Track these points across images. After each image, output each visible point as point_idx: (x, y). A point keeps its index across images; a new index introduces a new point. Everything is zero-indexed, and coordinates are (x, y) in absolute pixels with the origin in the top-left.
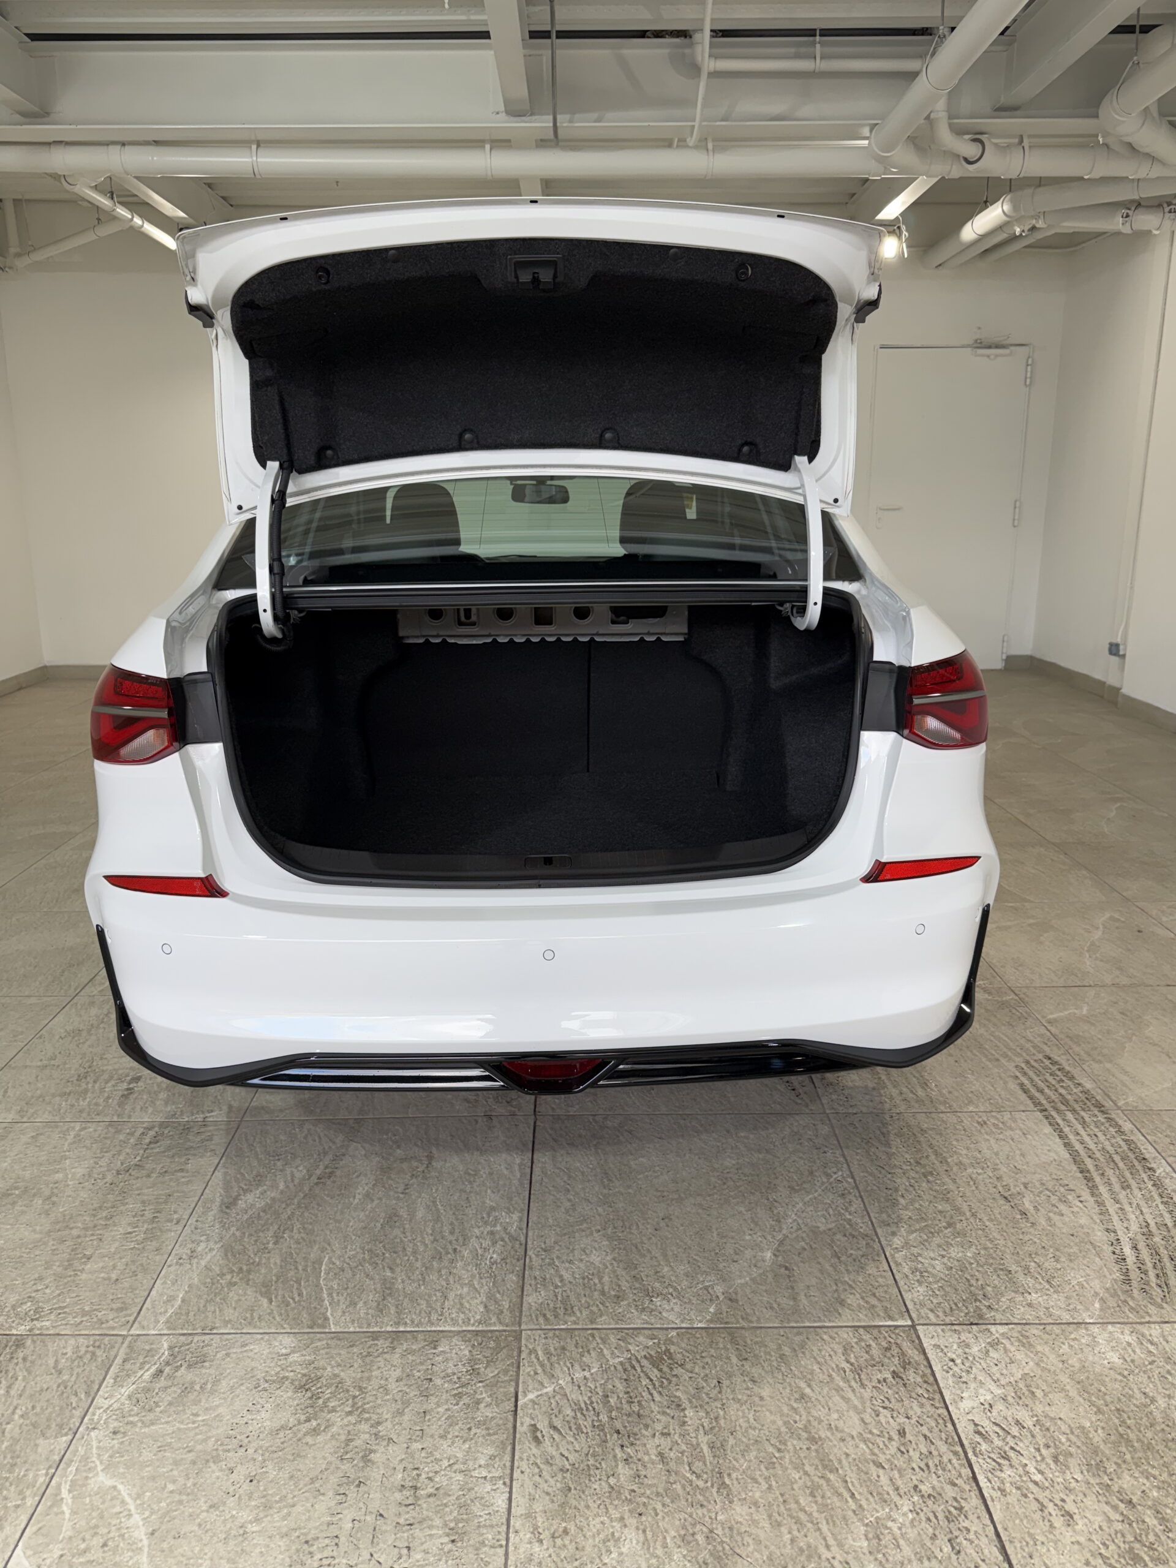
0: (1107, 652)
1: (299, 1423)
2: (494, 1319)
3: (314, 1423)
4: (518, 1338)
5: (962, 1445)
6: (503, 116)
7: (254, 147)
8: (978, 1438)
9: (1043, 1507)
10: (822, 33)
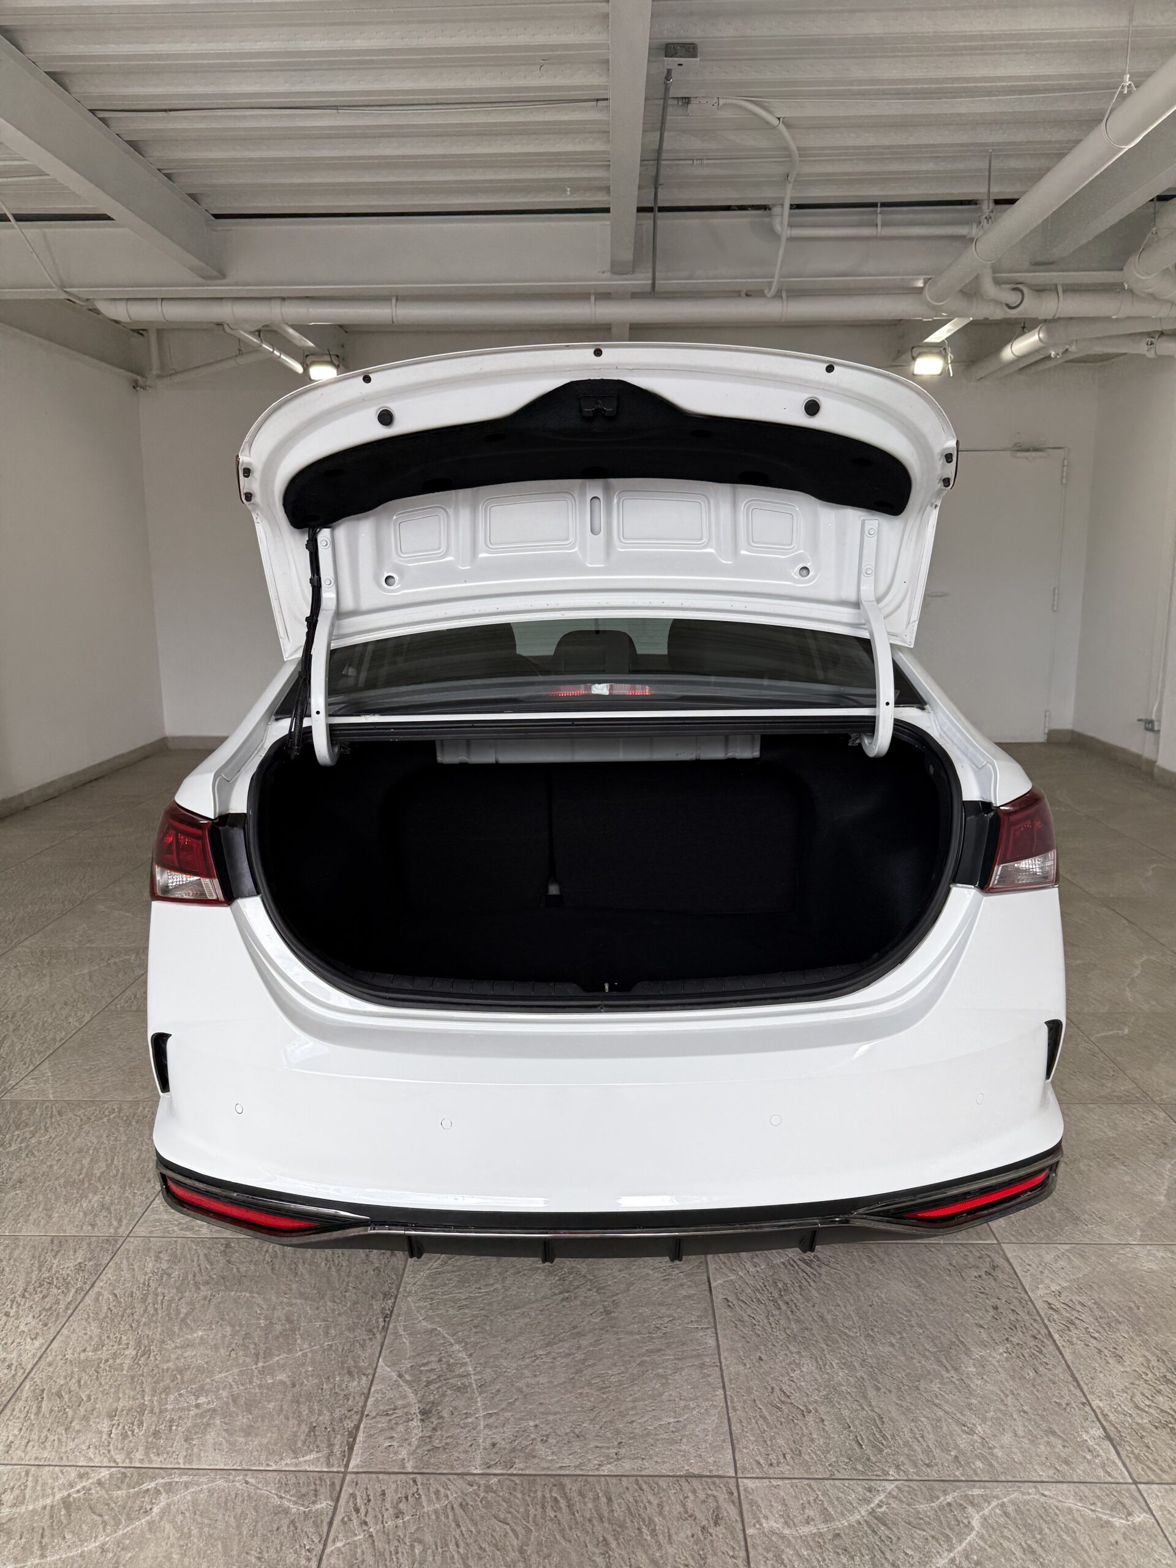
0: (1143, 728)
1: (555, 1294)
3: (567, 1295)
5: (1040, 1316)
6: (608, 275)
7: (394, 301)
8: (1051, 1312)
9: (1100, 1351)
10: (884, 205)
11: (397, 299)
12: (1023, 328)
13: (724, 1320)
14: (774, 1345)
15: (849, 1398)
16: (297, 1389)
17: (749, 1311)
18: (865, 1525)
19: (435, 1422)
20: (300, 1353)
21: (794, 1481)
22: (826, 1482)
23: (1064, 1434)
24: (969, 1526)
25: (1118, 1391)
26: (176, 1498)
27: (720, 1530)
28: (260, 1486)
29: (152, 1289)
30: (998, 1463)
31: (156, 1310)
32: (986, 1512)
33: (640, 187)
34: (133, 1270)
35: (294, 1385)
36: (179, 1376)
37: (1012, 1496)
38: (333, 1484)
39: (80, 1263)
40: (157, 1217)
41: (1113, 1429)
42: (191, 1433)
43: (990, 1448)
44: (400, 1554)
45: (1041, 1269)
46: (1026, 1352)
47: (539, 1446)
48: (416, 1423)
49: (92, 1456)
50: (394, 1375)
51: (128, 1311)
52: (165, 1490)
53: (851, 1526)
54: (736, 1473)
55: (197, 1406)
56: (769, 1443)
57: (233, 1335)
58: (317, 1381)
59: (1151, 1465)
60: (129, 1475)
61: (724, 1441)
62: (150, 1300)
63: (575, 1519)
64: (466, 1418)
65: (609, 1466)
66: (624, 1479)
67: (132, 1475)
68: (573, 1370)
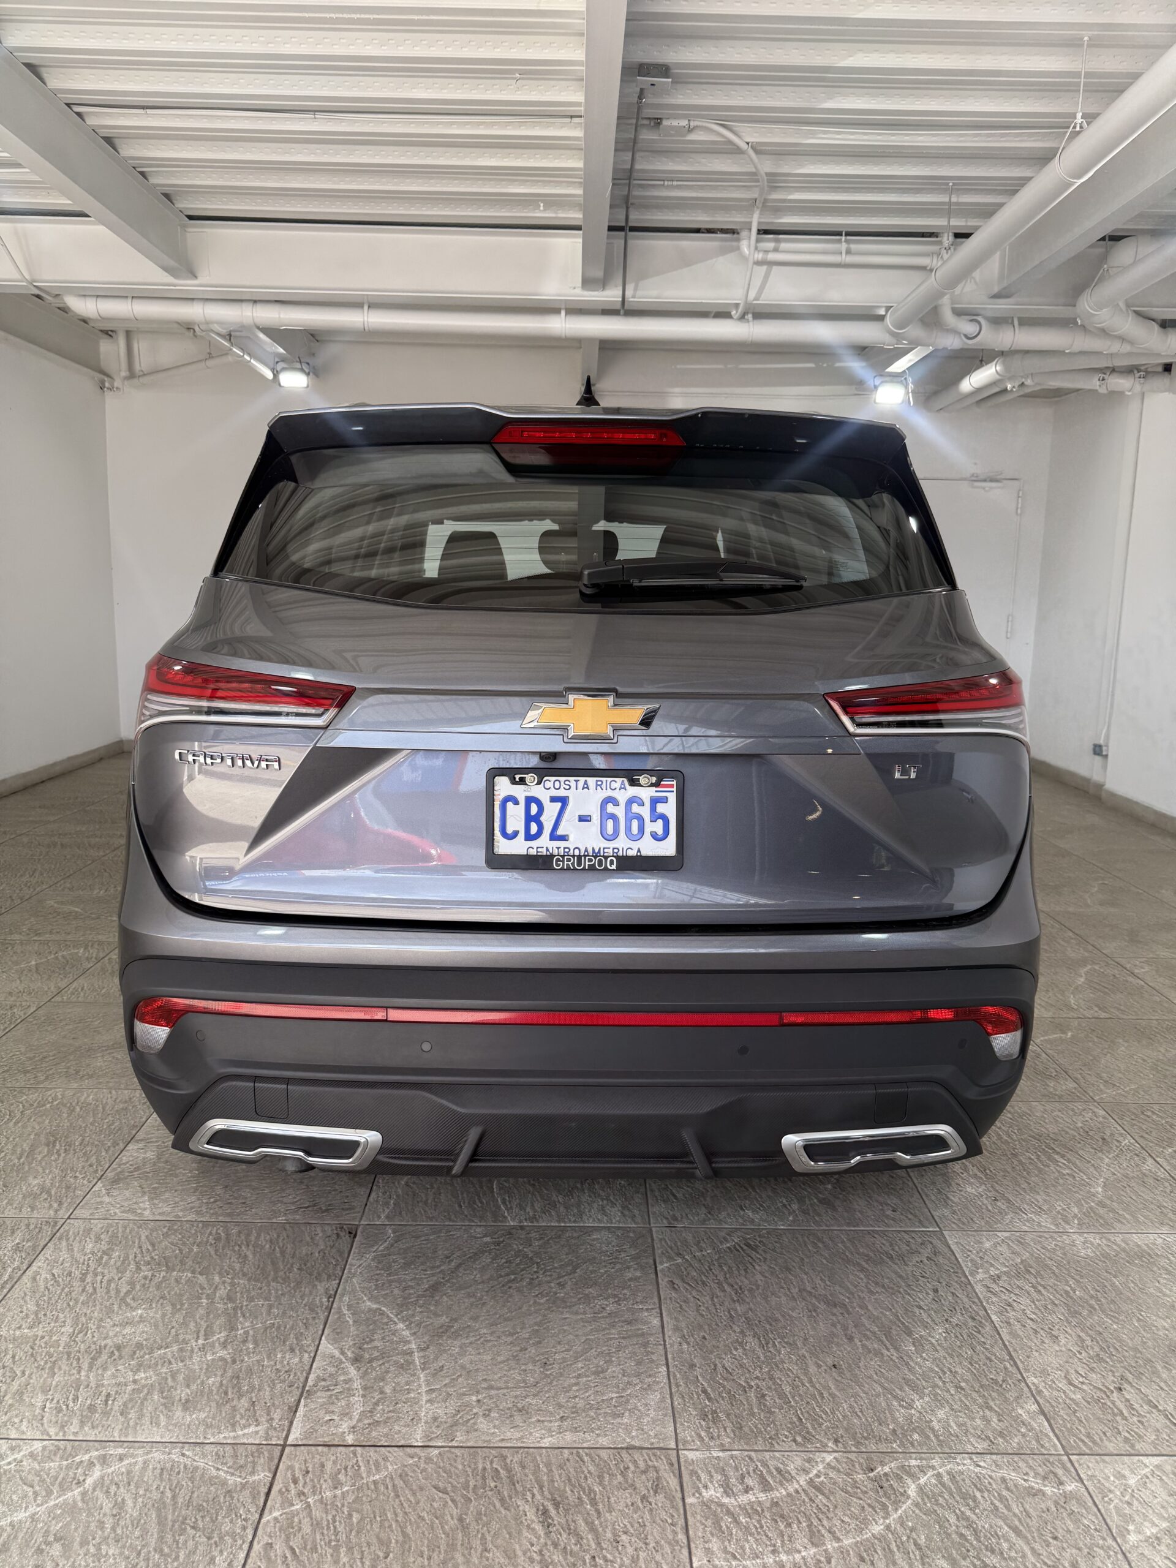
0: (1092, 752)
1: (501, 1276)
2: (629, 1220)
3: (513, 1277)
4: (651, 1231)
5: (979, 1298)
6: (579, 291)
7: (366, 307)
8: (989, 1295)
9: (1036, 1332)
10: (848, 234)
11: (369, 307)
12: (981, 361)
13: (668, 1301)
14: (717, 1325)
15: (791, 1375)
16: (237, 1366)
17: (694, 1293)
18: (803, 1494)
19: (377, 1397)
20: (241, 1332)
21: (734, 1453)
22: (766, 1453)
23: (1000, 1408)
24: (904, 1494)
25: (1052, 1368)
26: (110, 1471)
27: (661, 1497)
28: (196, 1458)
29: (92, 1269)
30: (935, 1436)
31: (95, 1289)
32: (922, 1481)
33: (612, 207)
34: (72, 1250)
35: (234, 1362)
36: (117, 1353)
37: (949, 1467)
38: (271, 1459)
39: (18, 1244)
40: (99, 1200)
41: (1048, 1405)
42: (127, 1408)
43: (927, 1422)
44: (337, 1523)
45: (981, 1254)
46: (965, 1332)
47: (481, 1419)
48: (356, 1399)
49: (25, 1430)
50: (337, 1353)
51: (67, 1290)
52: (99, 1461)
53: (789, 1495)
54: (677, 1446)
55: (135, 1382)
56: (710, 1416)
57: (173, 1314)
58: (258, 1358)
59: (1083, 1438)
60: (62, 1447)
61: (665, 1415)
62: (89, 1279)
63: (515, 1489)
64: (408, 1393)
65: (550, 1439)
66: (566, 1451)
67: (65, 1448)
68: (518, 1348)
